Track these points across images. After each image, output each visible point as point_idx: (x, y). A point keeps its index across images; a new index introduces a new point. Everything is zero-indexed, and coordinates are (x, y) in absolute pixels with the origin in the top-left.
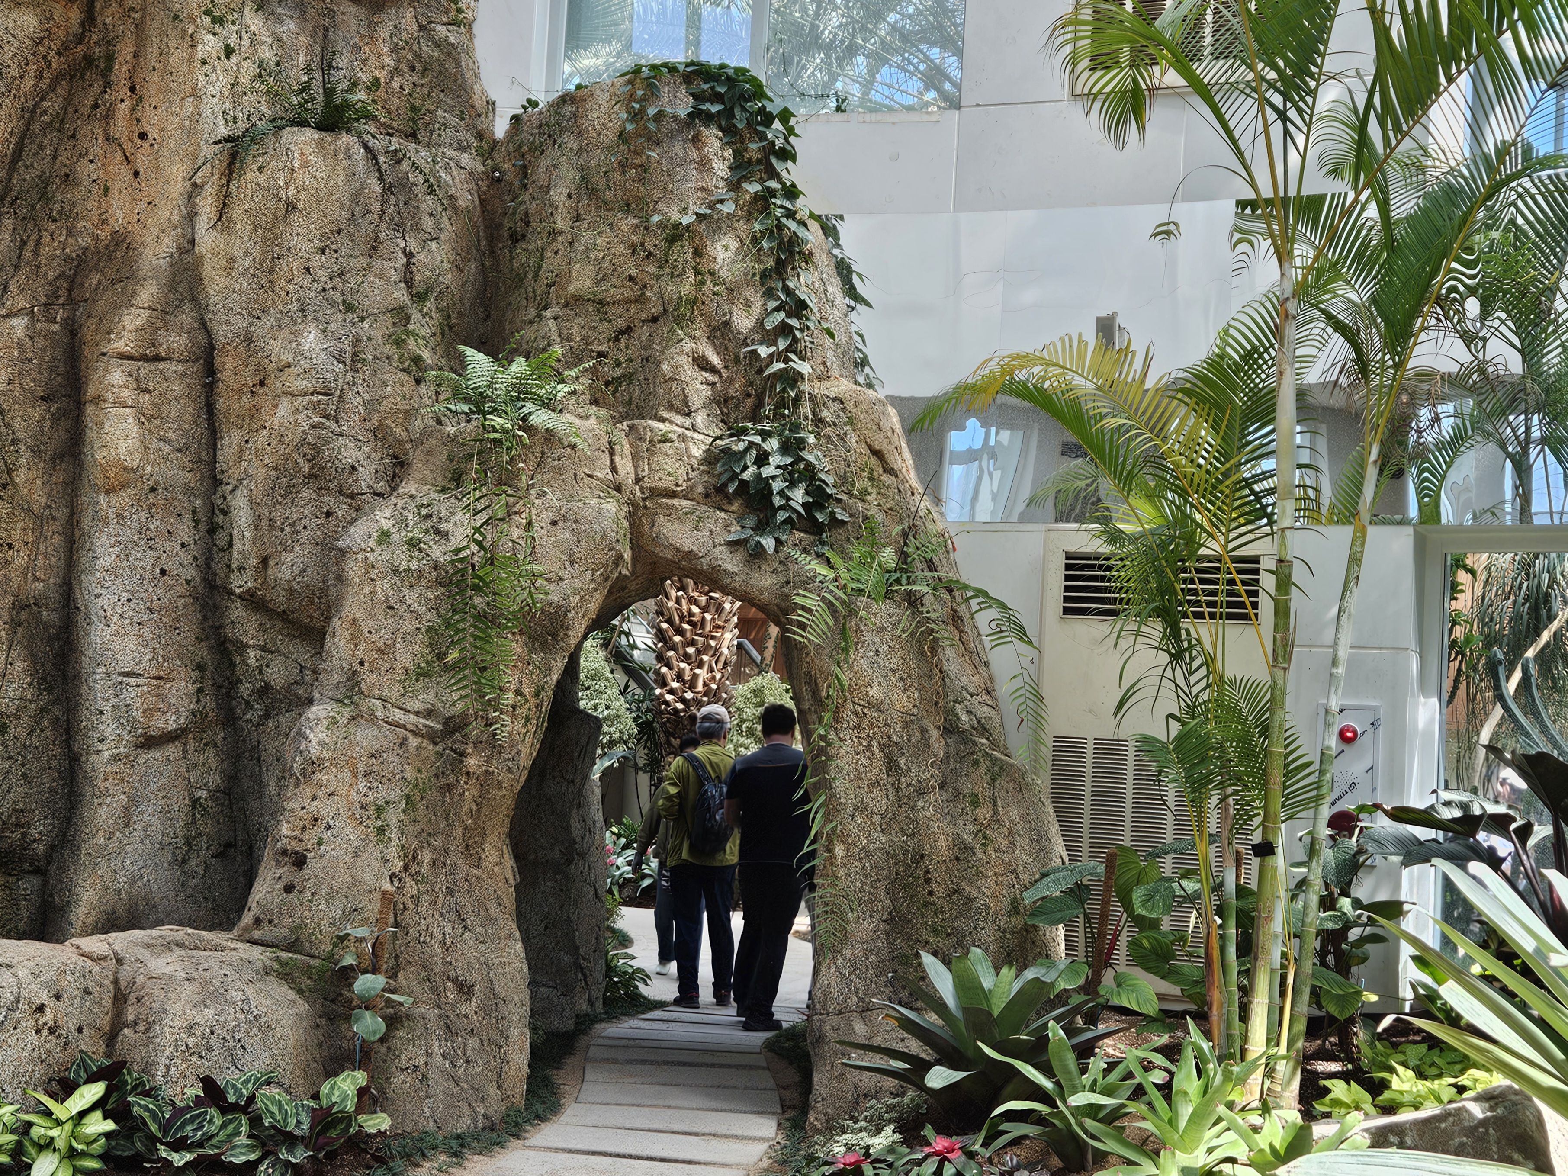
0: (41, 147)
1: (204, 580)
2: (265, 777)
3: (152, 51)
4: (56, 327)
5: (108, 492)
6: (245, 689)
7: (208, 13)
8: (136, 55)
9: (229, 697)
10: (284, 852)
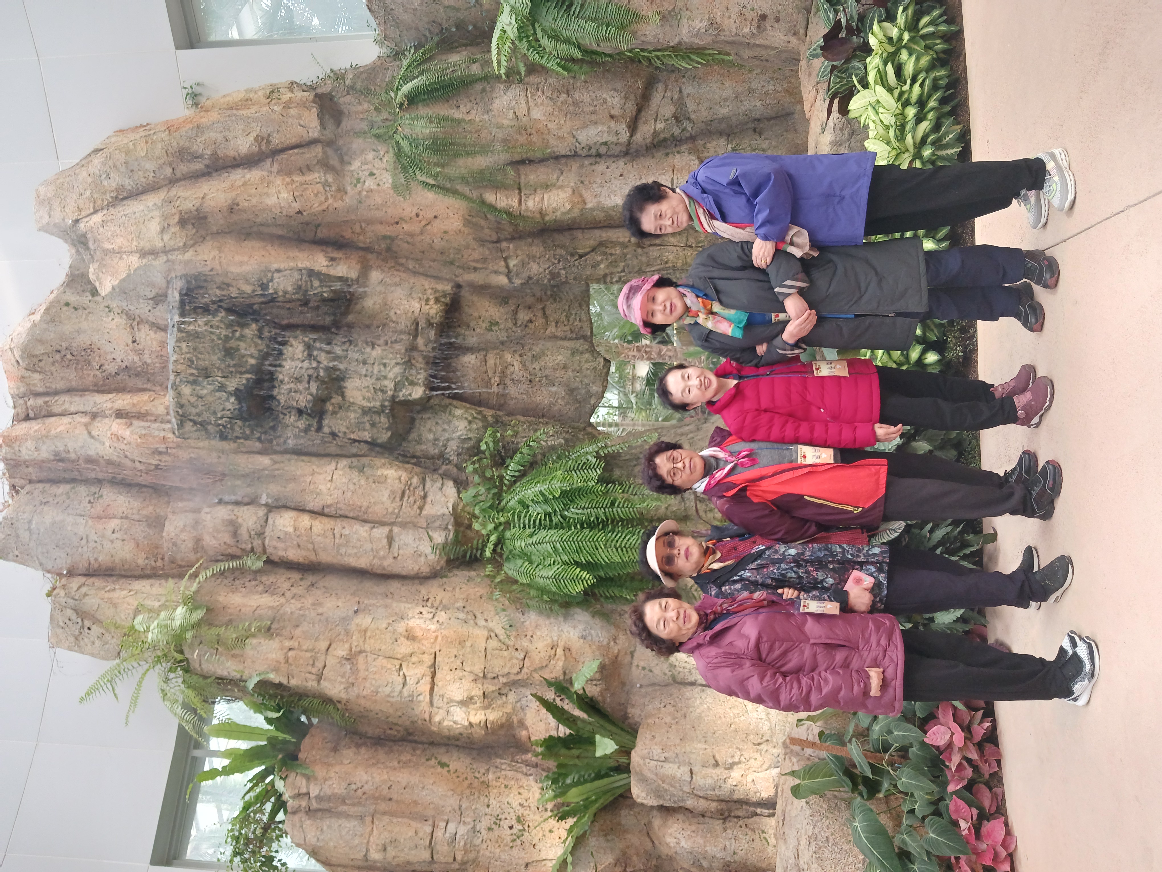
0: (430, 267)
1: (624, 156)
2: (720, 116)
3: (378, 214)
4: (511, 246)
5: (585, 203)
6: (677, 131)
7: (355, 186)
8: (381, 223)
9: (680, 141)
10: (759, 27)
